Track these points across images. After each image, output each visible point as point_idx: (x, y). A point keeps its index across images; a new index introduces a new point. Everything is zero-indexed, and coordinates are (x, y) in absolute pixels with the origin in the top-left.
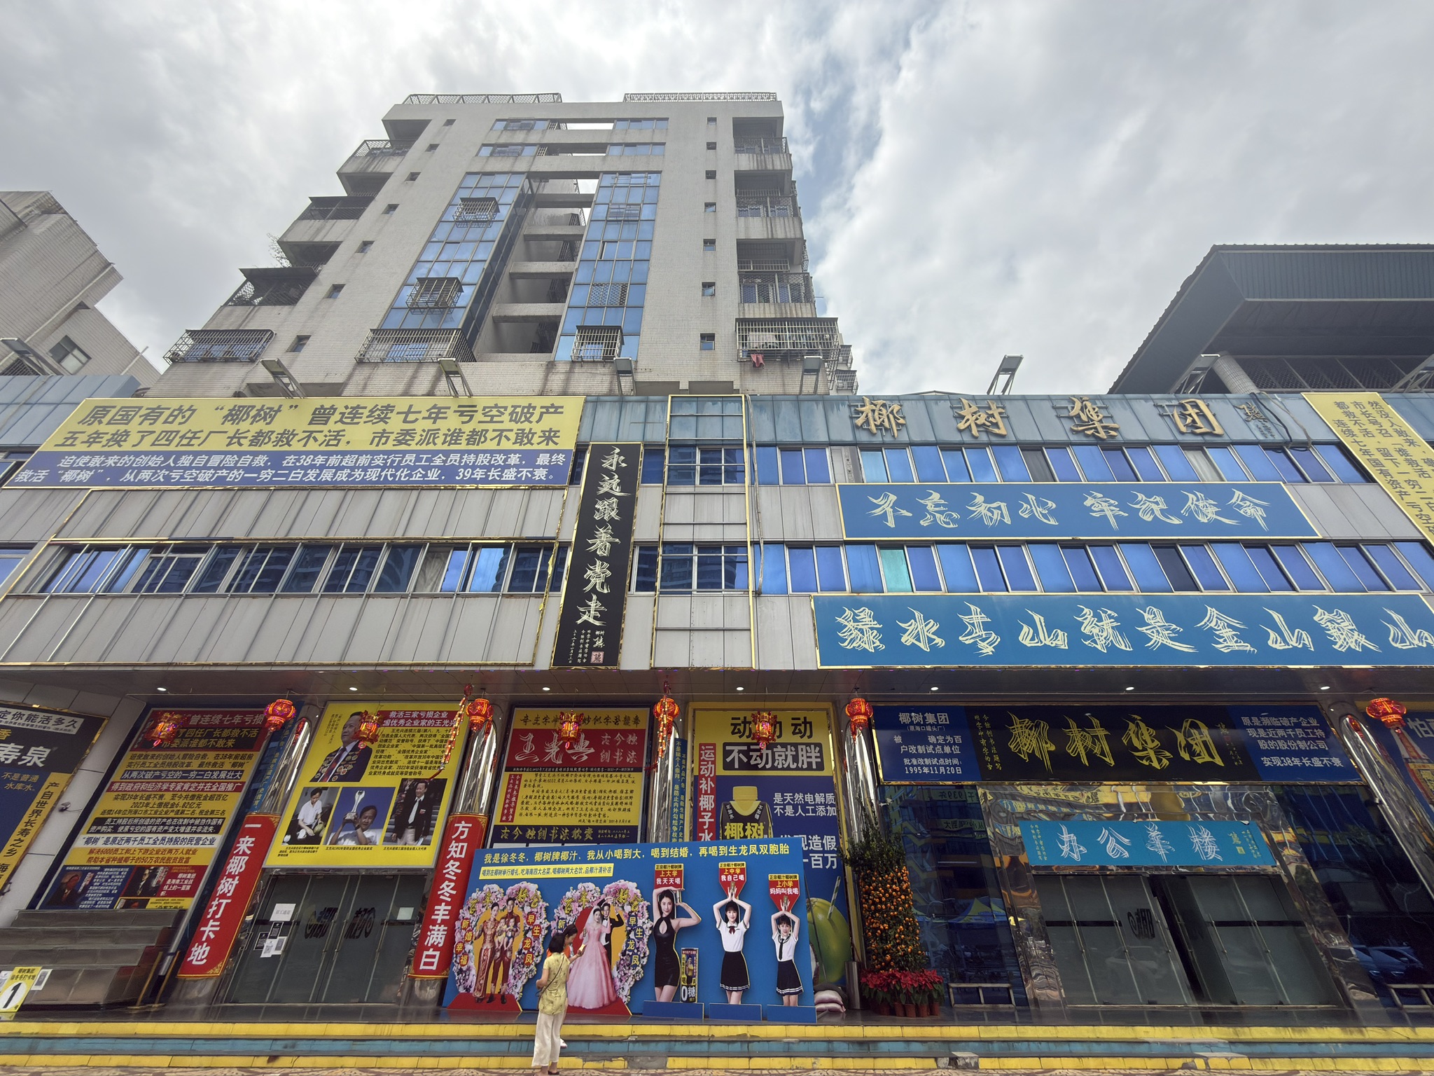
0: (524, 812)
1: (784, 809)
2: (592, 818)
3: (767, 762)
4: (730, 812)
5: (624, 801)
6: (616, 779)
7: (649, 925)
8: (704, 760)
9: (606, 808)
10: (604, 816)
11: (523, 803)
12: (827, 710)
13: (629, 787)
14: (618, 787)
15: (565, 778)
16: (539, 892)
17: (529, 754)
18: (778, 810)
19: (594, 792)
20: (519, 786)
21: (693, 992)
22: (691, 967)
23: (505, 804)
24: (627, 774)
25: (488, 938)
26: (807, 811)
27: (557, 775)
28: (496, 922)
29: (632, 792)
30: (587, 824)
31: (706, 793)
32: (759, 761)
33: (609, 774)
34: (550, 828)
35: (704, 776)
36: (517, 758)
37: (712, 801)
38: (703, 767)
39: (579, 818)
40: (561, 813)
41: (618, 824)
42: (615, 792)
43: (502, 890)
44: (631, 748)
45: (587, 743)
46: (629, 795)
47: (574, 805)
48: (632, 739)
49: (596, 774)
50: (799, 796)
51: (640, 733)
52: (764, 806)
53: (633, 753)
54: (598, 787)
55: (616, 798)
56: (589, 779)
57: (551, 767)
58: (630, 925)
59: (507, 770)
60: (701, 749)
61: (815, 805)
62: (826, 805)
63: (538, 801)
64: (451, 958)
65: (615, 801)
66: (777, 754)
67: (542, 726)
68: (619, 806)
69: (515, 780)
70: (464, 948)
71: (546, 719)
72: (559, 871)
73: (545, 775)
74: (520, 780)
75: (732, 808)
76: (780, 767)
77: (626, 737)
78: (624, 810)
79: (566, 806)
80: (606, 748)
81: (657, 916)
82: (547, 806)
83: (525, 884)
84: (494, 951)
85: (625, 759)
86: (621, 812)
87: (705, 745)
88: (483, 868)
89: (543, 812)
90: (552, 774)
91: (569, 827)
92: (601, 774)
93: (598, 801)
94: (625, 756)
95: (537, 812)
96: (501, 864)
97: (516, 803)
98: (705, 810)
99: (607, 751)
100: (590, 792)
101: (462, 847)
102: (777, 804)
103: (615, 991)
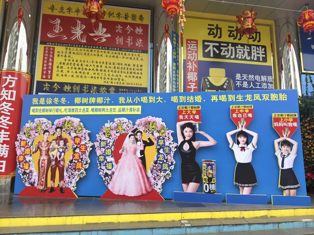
0: (60, 74)
1: (242, 83)
2: (114, 81)
3: (232, 55)
4: (208, 83)
5: (137, 72)
6: (129, 57)
7: (175, 145)
8: (190, 50)
9: (123, 75)
10: (123, 80)
11: (58, 67)
12: (270, 26)
13: (139, 63)
14: (132, 62)
15: (90, 53)
16: (82, 124)
17: (59, 34)
18: (238, 84)
19: (114, 64)
20: (53, 55)
21: (213, 187)
22: (211, 172)
23: (43, 67)
24: (137, 54)
25: (44, 153)
26: (256, 85)
27: (83, 50)
28: (49, 143)
29: (141, 66)
30: (110, 84)
31: (192, 71)
32: (226, 53)
33: (124, 53)
34: (82, 85)
35: (190, 60)
36: (49, 35)
37: (195, 76)
38: (189, 55)
39: (103, 80)
40: (90, 76)
41: (133, 86)
42: (129, 65)
43: (50, 122)
44: (139, 36)
45: (105, 30)
46: (139, 68)
47: (99, 72)
48: (139, 31)
49: (114, 52)
50: (251, 77)
51: (145, 27)
52: (229, 81)
53: (141, 40)
54: (116, 61)
55: (131, 69)
56: (108, 55)
57: (77, 44)
58: (159, 145)
59: (41, 43)
60: (187, 43)
61: (261, 82)
62: (267, 83)
63: (70, 67)
64: (16, 165)
65: (129, 71)
66: (238, 50)
67: (66, 14)
68: (133, 74)
69: (49, 51)
70: (25, 159)
71: (69, 9)
72: (96, 110)
73: (74, 49)
74: (53, 51)
75: (209, 81)
76: (240, 58)
77: (135, 29)
78: (137, 77)
79: (93, 72)
80: (120, 35)
81: (180, 139)
82: (78, 71)
83: (69, 118)
84: (49, 161)
85: (134, 44)
86: (134, 79)
87: (190, 40)
88: (32, 108)
89: (75, 75)
90: (79, 49)
91: (96, 85)
92: (117, 52)
93: (117, 70)
94: (134, 41)
95: (70, 74)
96: (46, 105)
97: (52, 67)
98: (191, 81)
99: (120, 37)
100: (110, 64)
101: (12, 93)
102: (238, 80)
103: (151, 186)
